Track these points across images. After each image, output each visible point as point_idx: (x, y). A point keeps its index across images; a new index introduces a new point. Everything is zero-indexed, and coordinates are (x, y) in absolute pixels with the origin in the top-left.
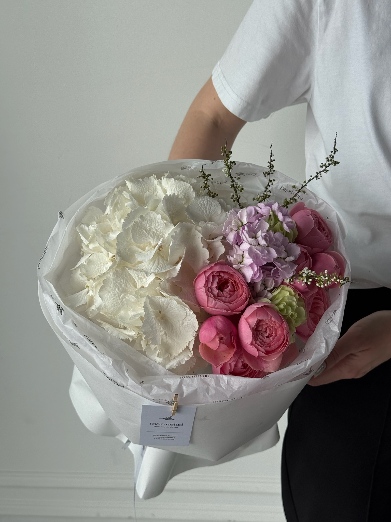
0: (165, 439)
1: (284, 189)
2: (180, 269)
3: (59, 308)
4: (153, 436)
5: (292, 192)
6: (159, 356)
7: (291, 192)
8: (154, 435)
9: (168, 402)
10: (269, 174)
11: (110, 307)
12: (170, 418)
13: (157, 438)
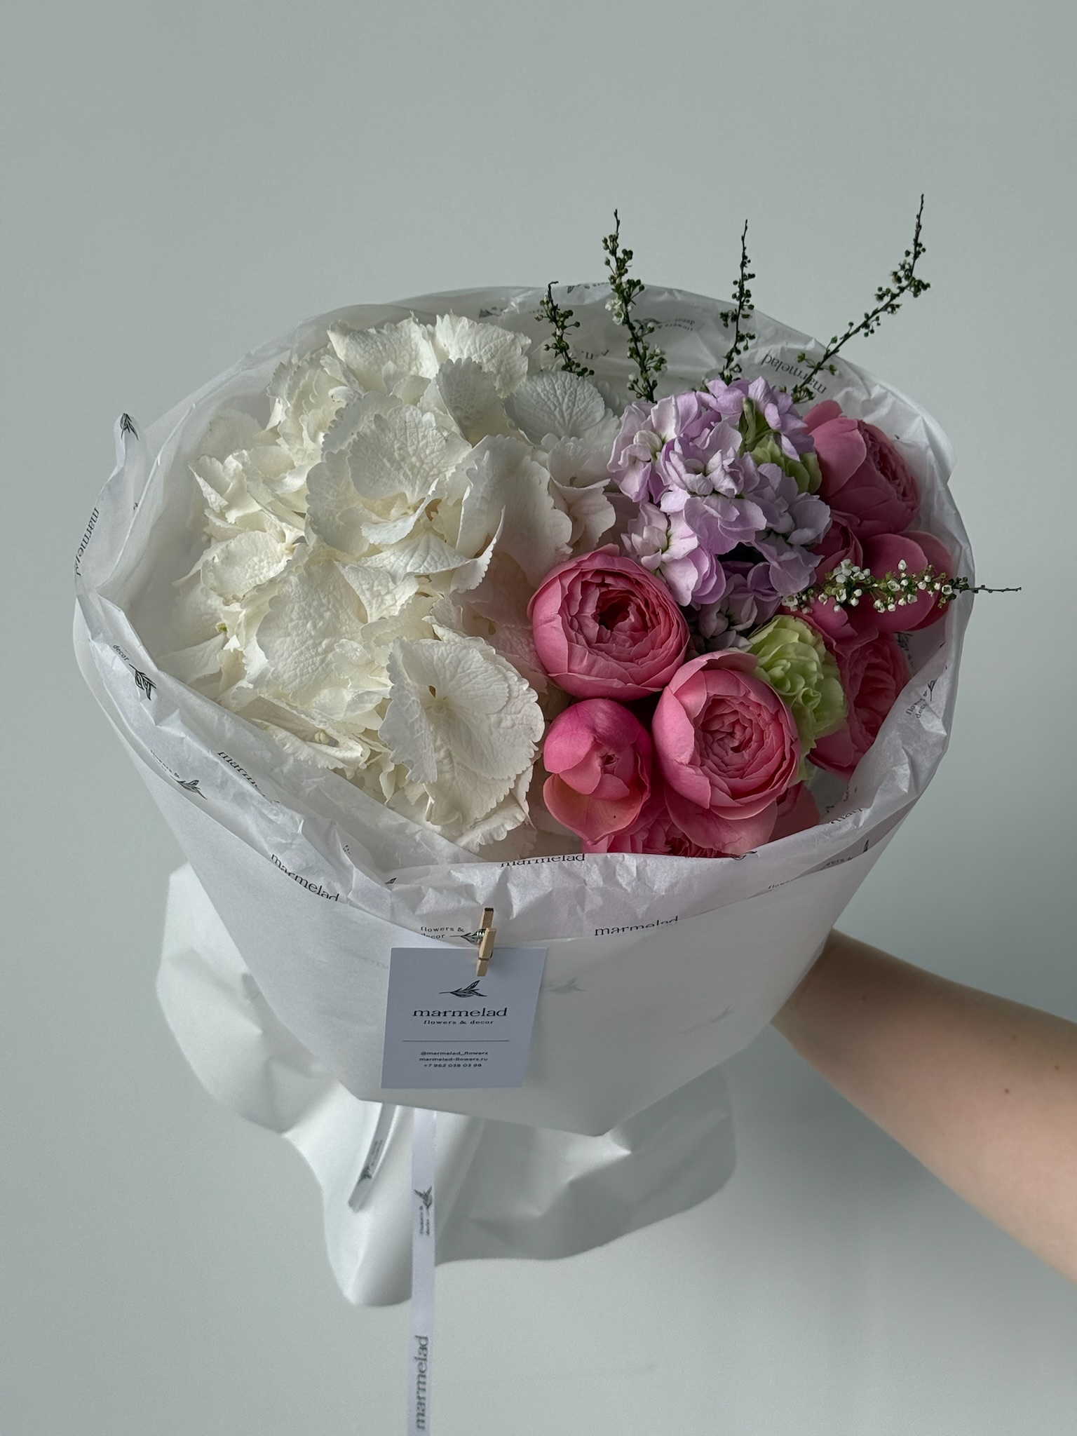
0: (455, 1065)
1: (772, 361)
2: (488, 563)
3: (144, 681)
4: (423, 1057)
5: (797, 369)
6: (432, 819)
7: (793, 371)
8: (424, 1054)
9: (466, 935)
10: (735, 318)
11: (290, 677)
12: (471, 990)
13: (433, 1063)
